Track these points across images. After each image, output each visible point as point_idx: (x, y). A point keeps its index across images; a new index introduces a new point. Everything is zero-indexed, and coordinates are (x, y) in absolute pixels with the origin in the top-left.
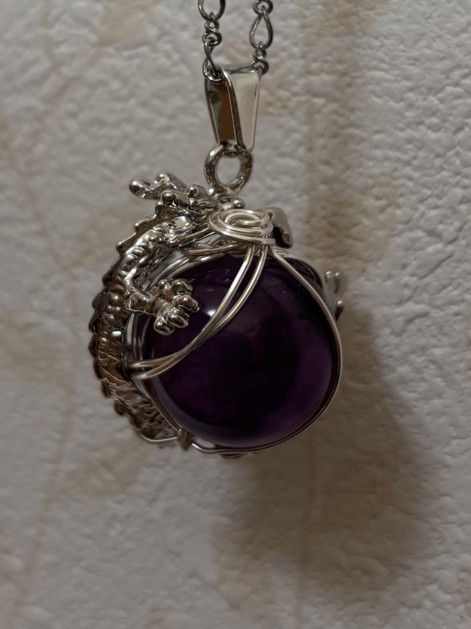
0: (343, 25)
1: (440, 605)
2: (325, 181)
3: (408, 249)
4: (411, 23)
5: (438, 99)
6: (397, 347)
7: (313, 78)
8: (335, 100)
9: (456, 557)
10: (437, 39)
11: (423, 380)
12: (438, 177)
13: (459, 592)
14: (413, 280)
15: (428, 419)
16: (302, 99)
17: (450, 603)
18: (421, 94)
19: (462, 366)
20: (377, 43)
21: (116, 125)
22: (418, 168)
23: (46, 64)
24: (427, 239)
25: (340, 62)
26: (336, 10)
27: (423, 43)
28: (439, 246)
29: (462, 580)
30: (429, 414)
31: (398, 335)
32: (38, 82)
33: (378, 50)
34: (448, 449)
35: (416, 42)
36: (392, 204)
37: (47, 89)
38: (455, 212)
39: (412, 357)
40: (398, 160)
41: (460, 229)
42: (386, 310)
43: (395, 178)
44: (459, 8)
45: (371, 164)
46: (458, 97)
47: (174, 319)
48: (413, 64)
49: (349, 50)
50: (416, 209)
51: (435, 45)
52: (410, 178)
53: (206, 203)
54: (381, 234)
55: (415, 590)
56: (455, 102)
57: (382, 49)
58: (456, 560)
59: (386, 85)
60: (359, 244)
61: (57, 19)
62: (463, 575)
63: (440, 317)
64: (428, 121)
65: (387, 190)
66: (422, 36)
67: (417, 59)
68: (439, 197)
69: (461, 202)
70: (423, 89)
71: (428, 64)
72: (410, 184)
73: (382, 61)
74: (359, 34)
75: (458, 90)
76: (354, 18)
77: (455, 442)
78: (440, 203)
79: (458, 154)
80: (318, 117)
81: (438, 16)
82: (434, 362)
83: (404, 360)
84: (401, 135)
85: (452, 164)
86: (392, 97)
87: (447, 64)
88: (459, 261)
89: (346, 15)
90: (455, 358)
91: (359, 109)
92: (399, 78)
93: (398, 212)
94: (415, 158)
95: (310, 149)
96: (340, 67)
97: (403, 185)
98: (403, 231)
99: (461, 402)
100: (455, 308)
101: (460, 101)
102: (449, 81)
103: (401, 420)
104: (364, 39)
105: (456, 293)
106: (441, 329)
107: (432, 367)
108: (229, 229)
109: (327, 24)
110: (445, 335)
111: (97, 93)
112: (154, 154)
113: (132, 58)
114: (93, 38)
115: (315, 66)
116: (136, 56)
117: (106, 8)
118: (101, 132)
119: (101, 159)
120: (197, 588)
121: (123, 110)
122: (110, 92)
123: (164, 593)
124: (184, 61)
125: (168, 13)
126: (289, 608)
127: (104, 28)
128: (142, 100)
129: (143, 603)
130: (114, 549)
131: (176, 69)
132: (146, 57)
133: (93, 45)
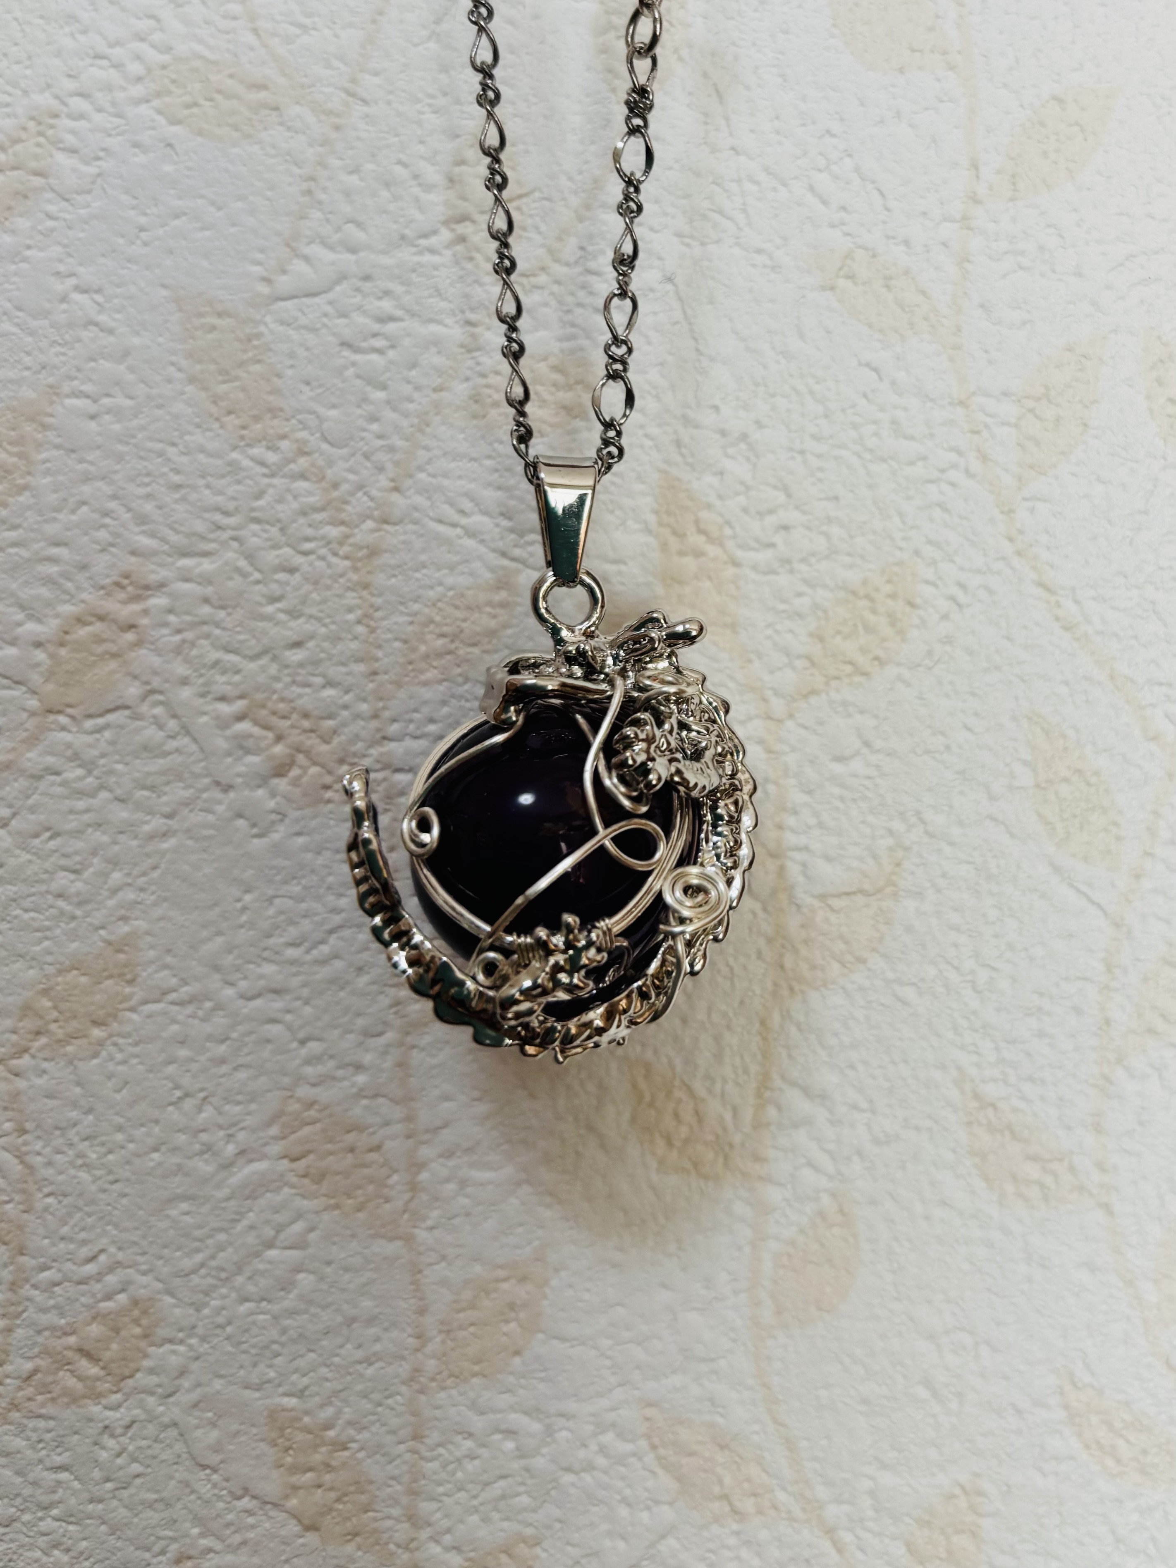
1: (619, 1460)
7: (393, 745)
9: (637, 1388)
13: (646, 1436)
17: (634, 1454)
21: (78, 833)
26: (423, 648)
29: (647, 1419)
55: (584, 1445)
58: (637, 1393)
62: (649, 1412)
111: (42, 786)
112: (144, 874)
113: (99, 730)
114: (33, 703)
115: (394, 728)
116: (107, 726)
117: (52, 656)
118: (52, 844)
119: (54, 886)
120: (249, 1513)
121: (87, 811)
122: (65, 784)
123: (196, 1531)
124: (186, 730)
125: (156, 661)
126: (395, 1512)
127: (50, 687)
128: (119, 792)
129: (163, 1552)
130: (108, 1480)
131: (173, 744)
132: (121, 727)
133: (33, 714)
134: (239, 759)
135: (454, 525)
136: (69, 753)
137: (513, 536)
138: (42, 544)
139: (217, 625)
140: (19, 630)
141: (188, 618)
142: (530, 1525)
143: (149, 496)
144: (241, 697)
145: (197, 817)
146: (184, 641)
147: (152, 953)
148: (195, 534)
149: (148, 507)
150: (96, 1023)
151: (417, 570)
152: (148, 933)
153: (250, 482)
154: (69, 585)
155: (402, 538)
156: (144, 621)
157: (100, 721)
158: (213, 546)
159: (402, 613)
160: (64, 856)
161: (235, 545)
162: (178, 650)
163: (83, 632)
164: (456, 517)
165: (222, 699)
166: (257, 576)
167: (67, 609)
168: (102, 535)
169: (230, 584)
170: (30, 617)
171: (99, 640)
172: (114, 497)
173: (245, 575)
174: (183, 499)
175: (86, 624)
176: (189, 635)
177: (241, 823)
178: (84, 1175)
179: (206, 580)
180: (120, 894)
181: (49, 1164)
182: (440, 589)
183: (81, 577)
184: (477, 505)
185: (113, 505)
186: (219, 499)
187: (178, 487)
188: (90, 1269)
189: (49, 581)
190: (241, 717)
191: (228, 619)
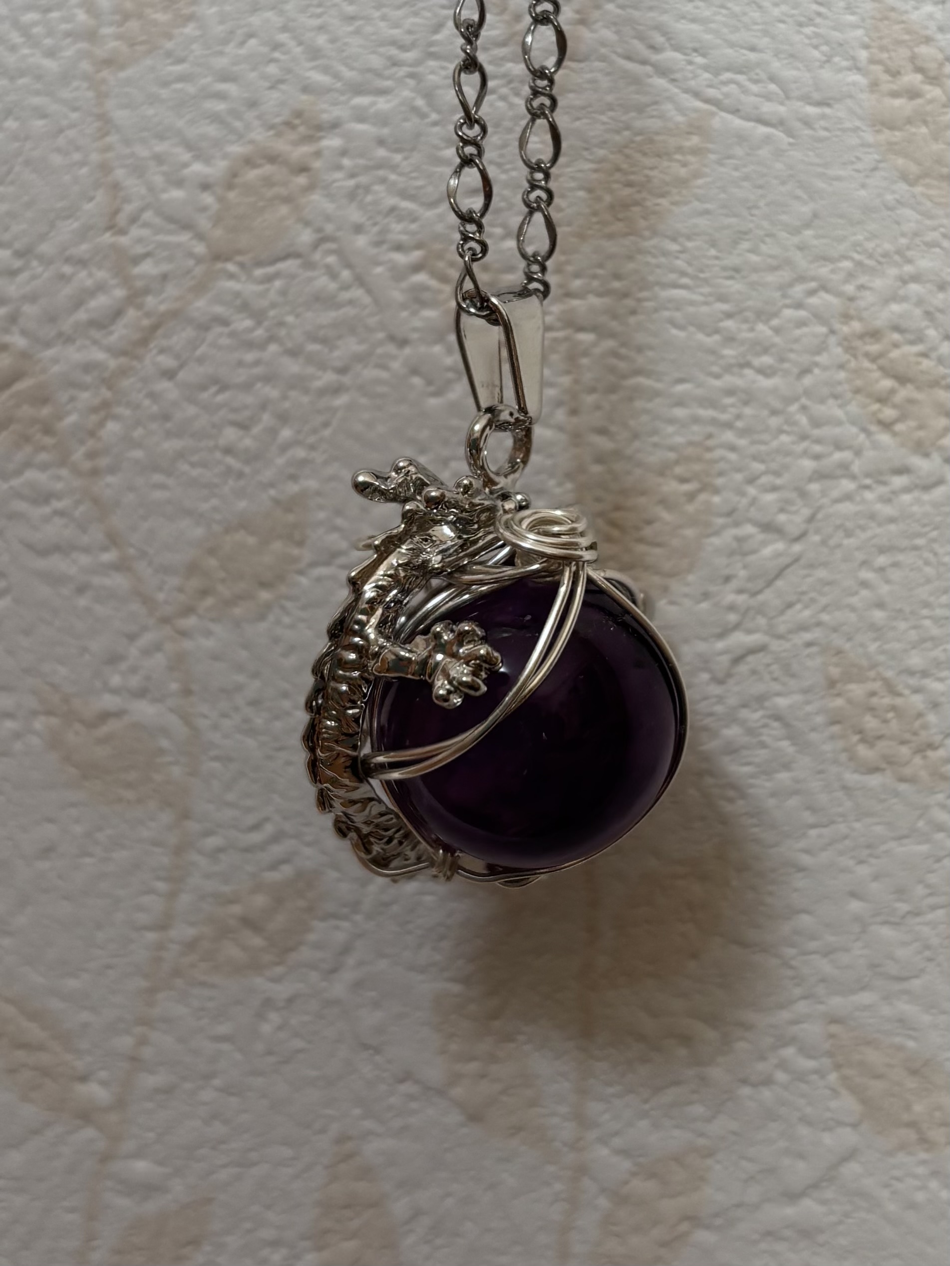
0: (619, 220)
1: (800, 1077)
2: (600, 459)
3: (732, 554)
4: (727, 216)
5: (771, 328)
6: (720, 699)
7: (575, 303)
8: (612, 335)
9: (821, 1003)
10: (768, 240)
11: (763, 745)
12: (775, 444)
13: (830, 1054)
14: (741, 599)
15: (772, 802)
16: (560, 334)
17: (816, 1072)
18: (746, 321)
19: (819, 719)
20: (674, 247)
21: (247, 387)
22: (744, 433)
23: (120, 293)
24: (761, 537)
25: (617, 277)
26: (608, 198)
27: (745, 245)
28: (780, 546)
29: (832, 1036)
30: (773, 794)
31: (721, 682)
32: (103, 323)
33: (677, 258)
34: (802, 844)
35: (735, 243)
36: (705, 487)
37: (120, 333)
38: (803, 494)
39: (744, 713)
40: (714, 422)
41: (811, 519)
42: (702, 647)
43: (709, 449)
44: (799, 192)
45: (670, 429)
46: (801, 323)
47: (466, 682)
48: (731, 278)
49: (630, 258)
50: (743, 494)
51: (764, 248)
52: (733, 448)
53: (483, 504)
54: (689, 532)
55: (763, 1058)
56: (798, 332)
57: (682, 256)
58: (821, 1008)
59: (691, 309)
60: (657, 551)
61: (134, 219)
62: (834, 1028)
63: (784, 651)
64: (757, 362)
65: (697, 467)
66: (743, 234)
67: (737, 270)
68: (777, 474)
69: (811, 480)
70: (749, 314)
71: (754, 277)
72: (733, 456)
73: (683, 274)
74: (647, 233)
75: (802, 313)
76: (636, 209)
77: (813, 833)
78: (778, 482)
79: (804, 408)
80: (585, 361)
81: (767, 205)
82: (778, 718)
83: (731, 718)
84: (717, 383)
85: (795, 423)
86: (701, 327)
87: (785, 275)
88: (811, 566)
89: (626, 205)
90: (809, 708)
91: (651, 348)
92: (711, 299)
93: (716, 499)
94: (739, 417)
95: (574, 412)
96: (616, 285)
97: (722, 459)
98: (724, 527)
99: (821, 772)
100: (808, 636)
101: (805, 330)
102: (788, 301)
103: (728, 808)
104: (654, 241)
105: (807, 613)
106: (787, 670)
107: (776, 724)
108: (531, 539)
109: (594, 219)
110: (793, 676)
111: (210, 336)
112: (315, 431)
113: (269, 279)
114: (200, 249)
115: (577, 284)
116: (276, 275)
117: (221, 199)
118: (220, 398)
119: (222, 442)
120: (411, 1097)
121: (257, 363)
122: (233, 334)
123: (357, 1111)
124: (360, 281)
125: (329, 207)
126: (563, 1109)
127: (218, 233)
128: (289, 345)
129: (323, 1131)
130: (270, 1053)
131: (346, 295)
132: (293, 277)
133: (199, 260)
134: (414, 313)
135: (644, 62)
136: (238, 302)
137: (707, 75)
138: (209, 79)
139: (394, 168)
140: (186, 172)
141: (362, 162)
142: (702, 1135)
143: (321, 28)
144: (419, 246)
145: (370, 373)
146: (357, 187)
147: (322, 515)
148: (369, 70)
149: (321, 40)
150: (264, 585)
151: (602, 113)
152: (318, 493)
153: (428, 14)
154: (238, 124)
155: (588, 76)
156: (317, 164)
157: (270, 270)
158: (388, 83)
159: (587, 160)
160: (235, 410)
161: (411, 82)
162: (352, 195)
163: (252, 175)
164: (646, 53)
165: (399, 247)
166: (434, 116)
167: (236, 149)
168: (272, 69)
169: (407, 125)
170: (197, 158)
171: (268, 182)
172: (284, 29)
173: (423, 116)
174: (357, 32)
175: (255, 166)
176: (363, 179)
177: (417, 381)
178: (250, 742)
179: (383, 120)
180: (290, 453)
181: (215, 727)
182: (626, 133)
183: (250, 115)
184: (669, 39)
185: (283, 37)
186: (396, 32)
187: (352, 19)
188: (256, 837)
189: (215, 118)
190: (417, 268)
191: (405, 163)
